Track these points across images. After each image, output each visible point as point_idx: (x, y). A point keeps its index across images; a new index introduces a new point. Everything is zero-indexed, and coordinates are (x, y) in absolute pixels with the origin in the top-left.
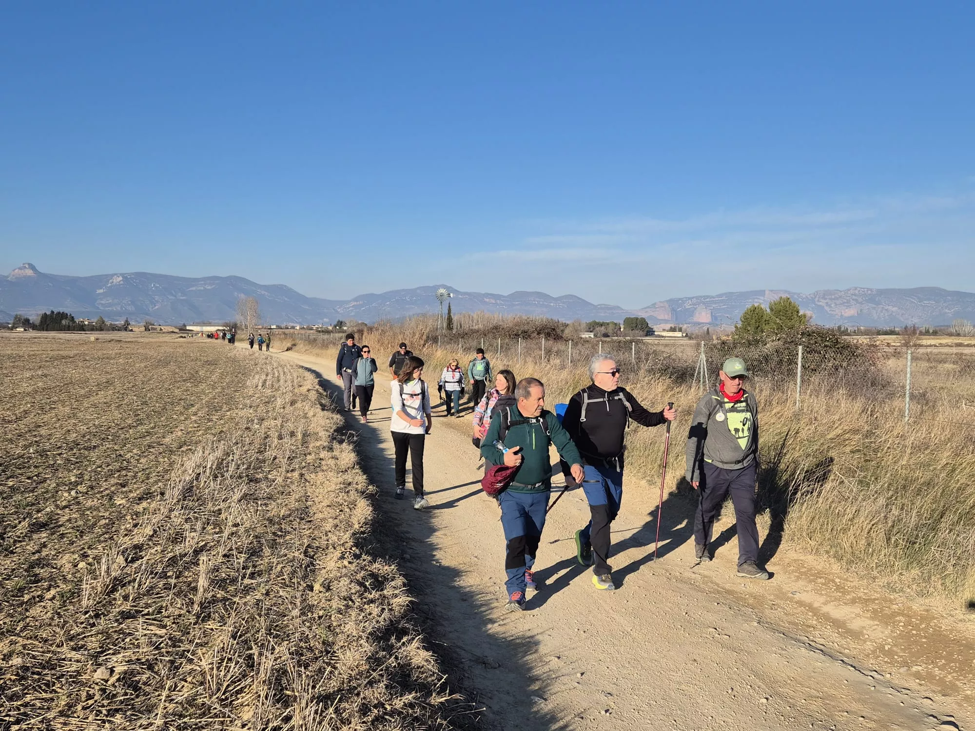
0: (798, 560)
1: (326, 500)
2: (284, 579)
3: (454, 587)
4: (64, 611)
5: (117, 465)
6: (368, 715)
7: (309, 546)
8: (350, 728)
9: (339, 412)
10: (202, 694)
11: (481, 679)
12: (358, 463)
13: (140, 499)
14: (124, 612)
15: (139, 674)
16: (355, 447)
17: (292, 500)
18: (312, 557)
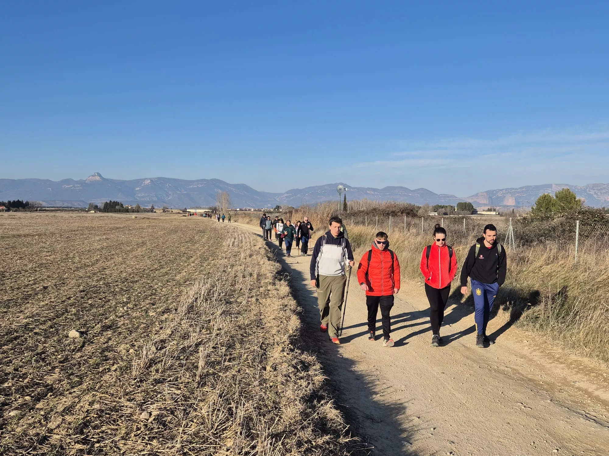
1: (272, 315)
2: (248, 363)
3: (352, 371)
4: (123, 377)
5: (149, 292)
6: (302, 448)
7: (263, 343)
8: (291, 455)
9: (278, 262)
10: (203, 430)
11: (370, 429)
12: (291, 293)
13: (163, 313)
14: (156, 379)
15: (166, 416)
16: (289, 283)
17: (252, 315)
18: (265, 350)
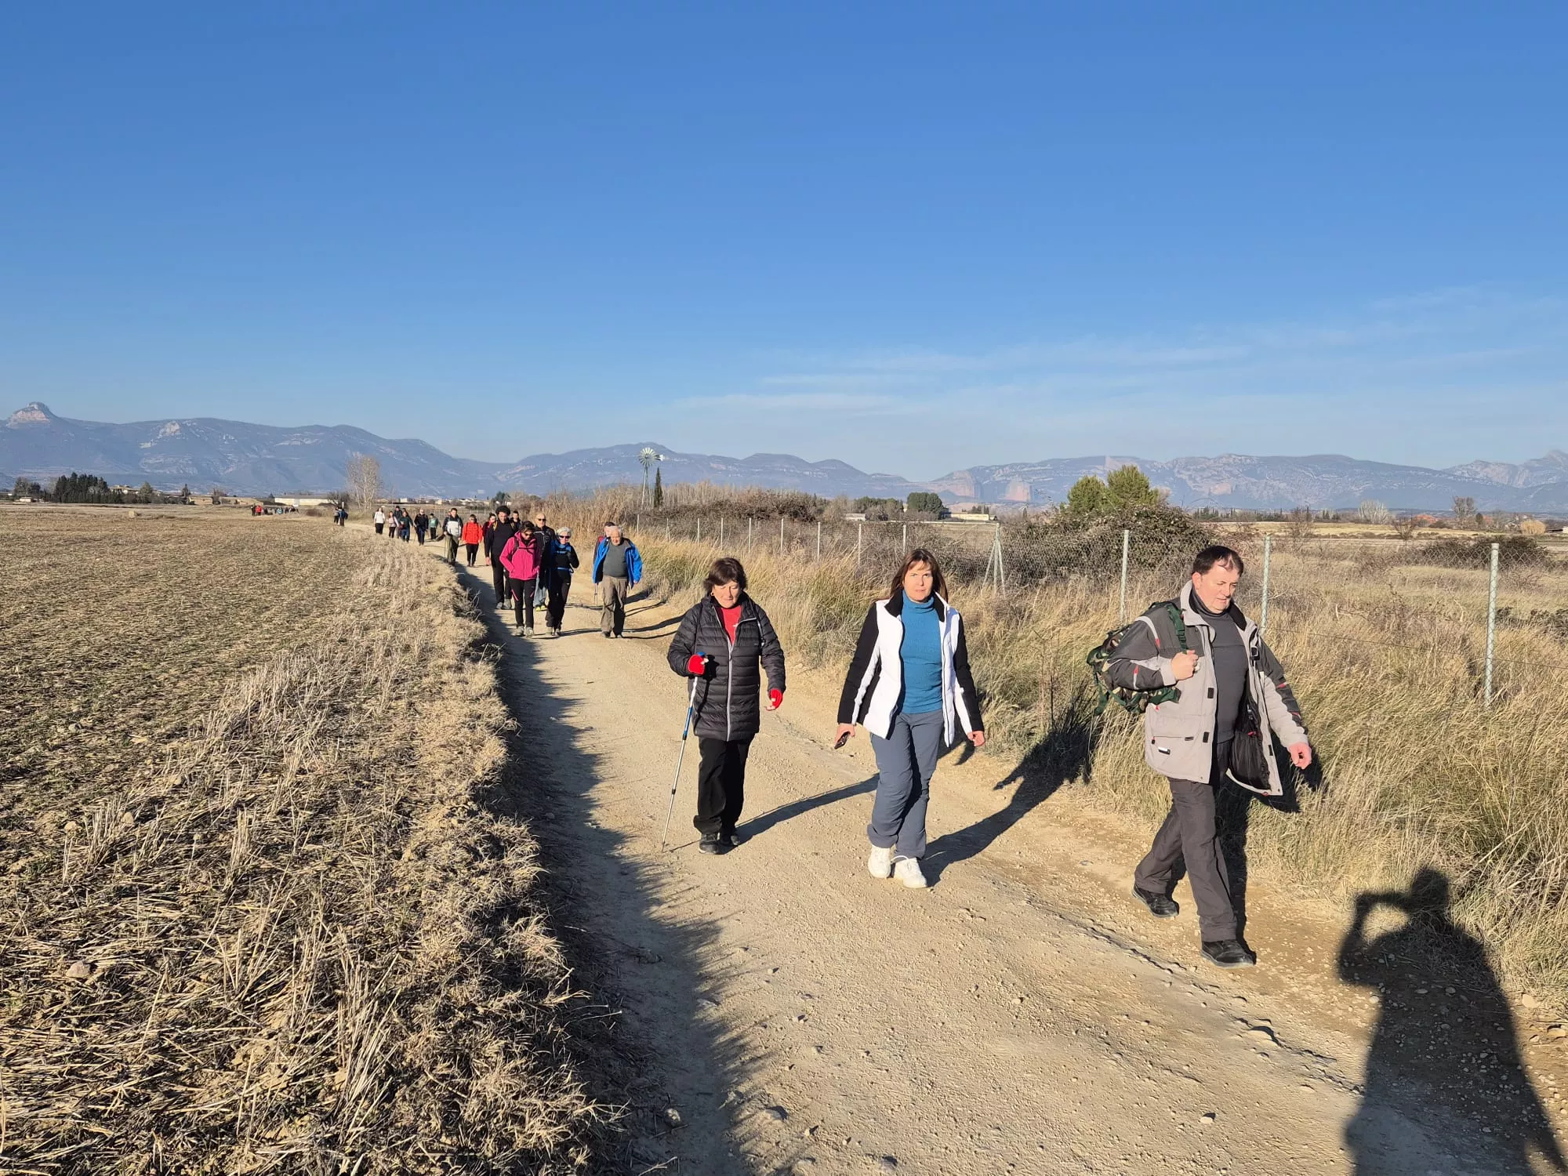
0: (1096, 820)
1: (440, 739)
2: (360, 844)
3: (613, 857)
4: (37, 887)
5: (142, 690)
6: (450, 1020)
7: (404, 799)
8: (420, 1037)
9: (480, 620)
10: (219, 996)
11: (630, 977)
12: (496, 689)
13: (169, 737)
14: (122, 887)
15: (134, 970)
16: (496, 667)
17: (392, 737)
18: (408, 815)
